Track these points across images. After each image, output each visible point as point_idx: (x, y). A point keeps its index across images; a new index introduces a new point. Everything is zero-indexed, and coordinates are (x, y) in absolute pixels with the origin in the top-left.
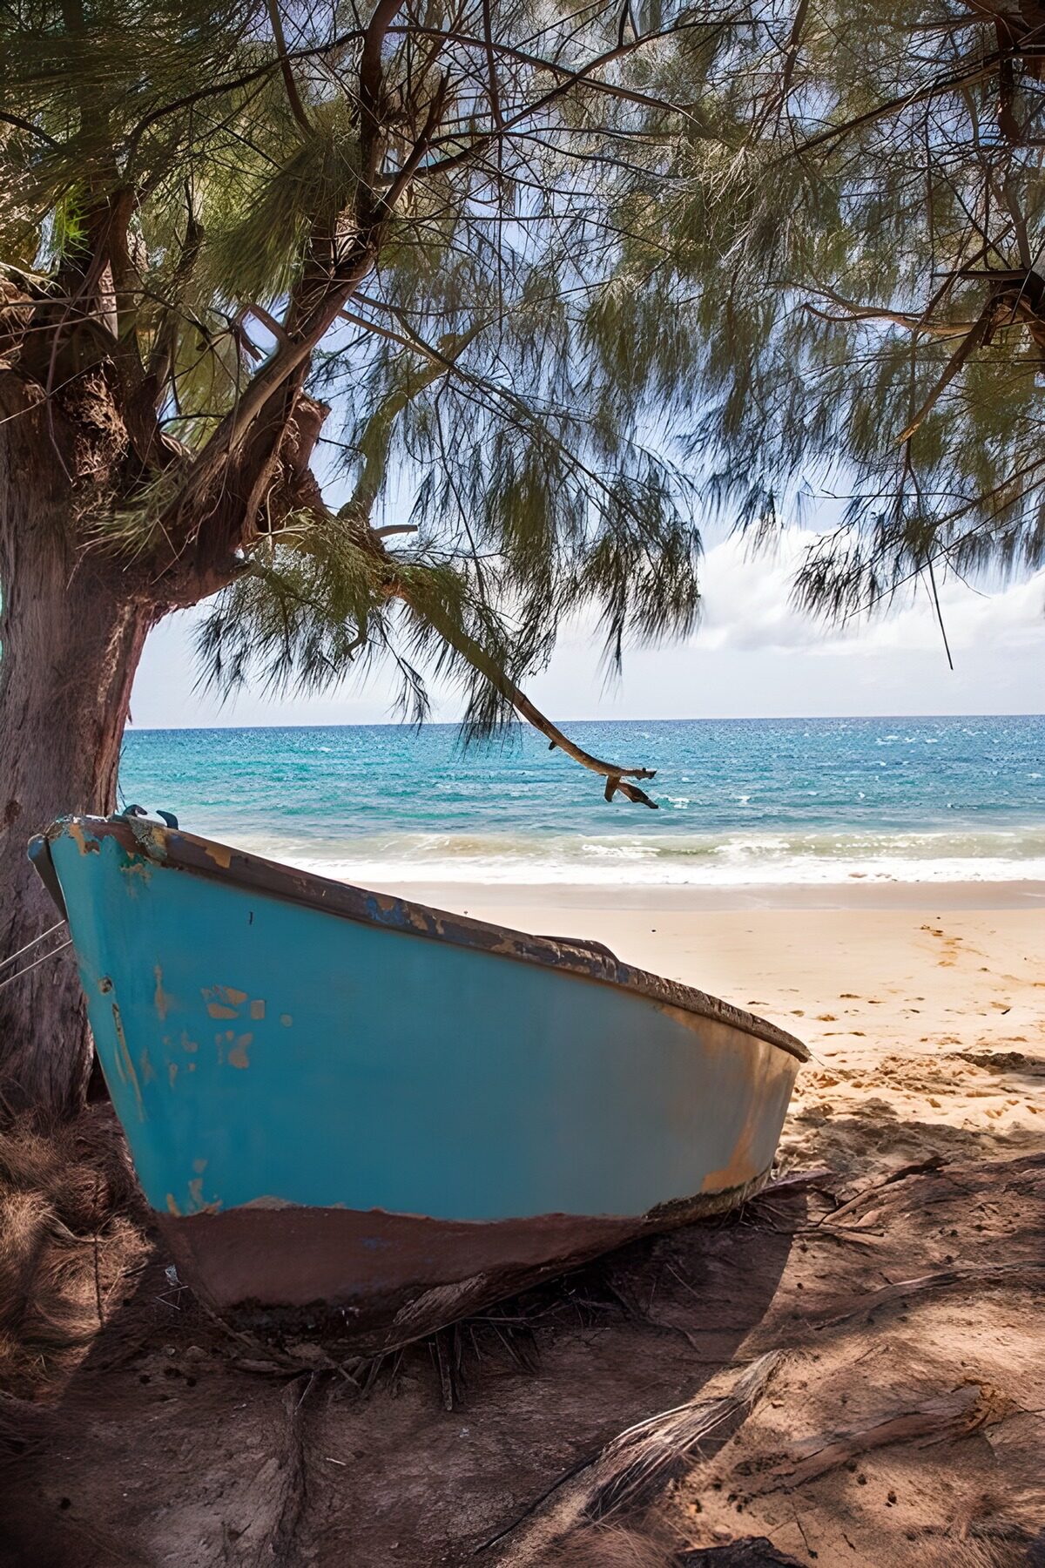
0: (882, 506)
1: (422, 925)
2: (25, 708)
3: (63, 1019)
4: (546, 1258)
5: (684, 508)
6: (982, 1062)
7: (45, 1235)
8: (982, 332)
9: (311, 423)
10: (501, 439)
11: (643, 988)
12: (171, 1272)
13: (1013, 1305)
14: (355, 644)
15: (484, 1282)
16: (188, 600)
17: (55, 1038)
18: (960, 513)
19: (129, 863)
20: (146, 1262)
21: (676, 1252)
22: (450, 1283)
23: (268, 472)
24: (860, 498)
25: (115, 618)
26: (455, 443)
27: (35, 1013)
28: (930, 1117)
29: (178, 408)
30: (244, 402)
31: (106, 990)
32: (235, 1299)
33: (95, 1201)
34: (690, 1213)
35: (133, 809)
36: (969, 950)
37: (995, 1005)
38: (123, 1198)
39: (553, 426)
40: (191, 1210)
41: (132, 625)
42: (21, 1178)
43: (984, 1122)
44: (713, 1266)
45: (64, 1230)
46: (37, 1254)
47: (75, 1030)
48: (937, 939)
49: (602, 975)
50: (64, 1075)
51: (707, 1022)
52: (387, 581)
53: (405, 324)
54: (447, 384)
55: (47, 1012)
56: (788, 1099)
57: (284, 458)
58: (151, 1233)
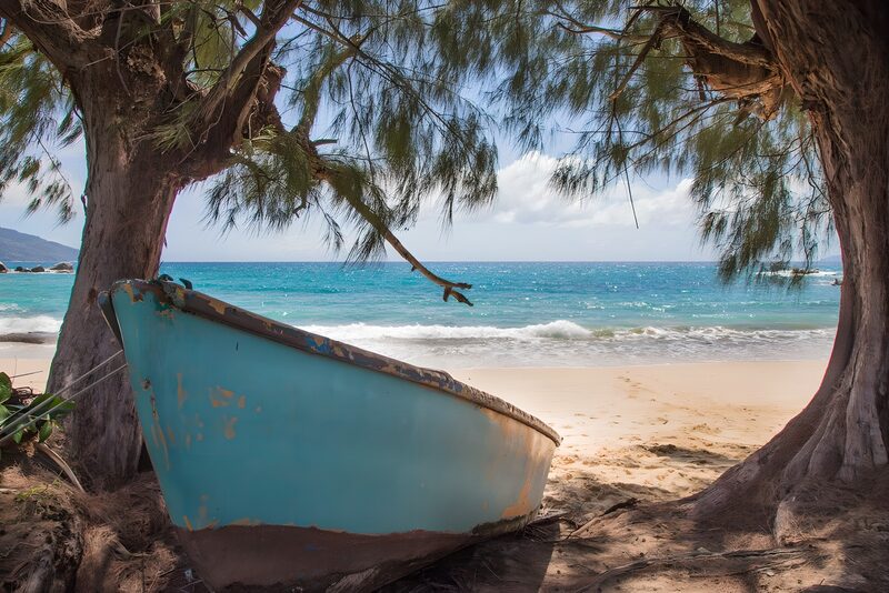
0: (599, 137)
1: (341, 354)
2: (101, 235)
3: (123, 421)
4: (414, 557)
5: (488, 135)
6: (653, 450)
7: (111, 552)
8: (656, 41)
9: (276, 78)
10: (385, 93)
11: (469, 396)
12: (189, 573)
13: (678, 578)
14: (300, 208)
15: (377, 572)
16: (202, 176)
17: (118, 433)
18: (642, 143)
19: (162, 309)
20: (173, 567)
21: (488, 555)
22: (357, 572)
23: (250, 103)
24: (587, 133)
25: (159, 185)
26: (359, 94)
27: (106, 417)
28: (627, 480)
29: (197, 66)
30: (236, 63)
31: (146, 387)
32: (228, 583)
33: (142, 531)
34: (497, 530)
35: (164, 277)
36: (645, 389)
37: (660, 419)
38: (160, 529)
39: (416, 86)
40: (199, 527)
41: (168, 189)
42: (96, 517)
43: (655, 483)
44: (509, 562)
45: (122, 549)
46: (106, 564)
47: (131, 428)
48: (628, 384)
49: (446, 387)
50: (124, 455)
51: (505, 418)
52: (318, 171)
53: (330, 23)
54: (354, 59)
55: (113, 416)
56: (548, 471)
57: (259, 97)
58: (177, 550)
